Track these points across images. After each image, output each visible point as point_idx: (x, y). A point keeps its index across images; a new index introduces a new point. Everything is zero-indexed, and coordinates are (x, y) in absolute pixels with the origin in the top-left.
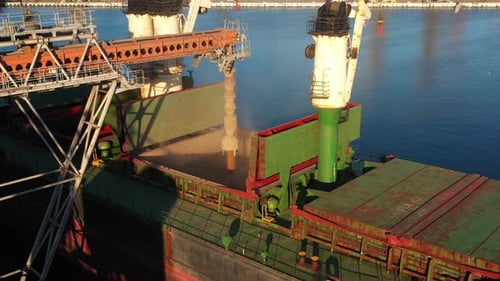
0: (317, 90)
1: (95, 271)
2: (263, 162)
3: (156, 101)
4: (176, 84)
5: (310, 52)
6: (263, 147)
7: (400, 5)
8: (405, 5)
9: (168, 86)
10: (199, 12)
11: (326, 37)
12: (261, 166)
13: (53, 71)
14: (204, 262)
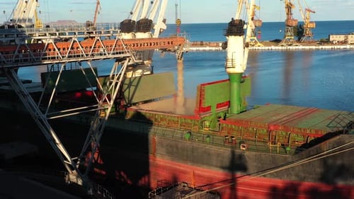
0: (229, 64)
1: (104, 173)
2: (204, 98)
3: (137, 80)
4: (147, 71)
5: (225, 45)
6: (204, 91)
7: (267, 48)
8: (270, 48)
9: (143, 72)
10: (160, 32)
11: (233, 37)
12: (203, 101)
13: (101, 50)
14: (175, 149)
